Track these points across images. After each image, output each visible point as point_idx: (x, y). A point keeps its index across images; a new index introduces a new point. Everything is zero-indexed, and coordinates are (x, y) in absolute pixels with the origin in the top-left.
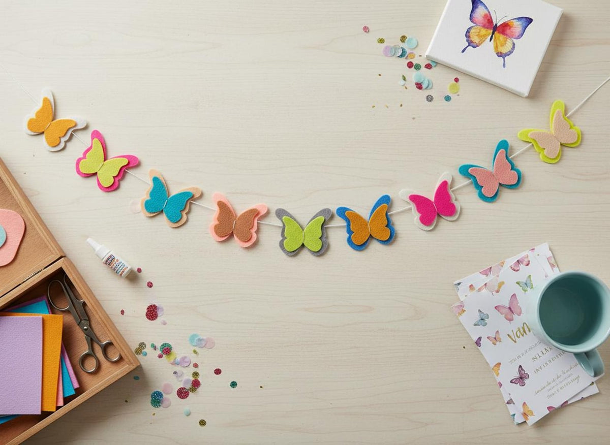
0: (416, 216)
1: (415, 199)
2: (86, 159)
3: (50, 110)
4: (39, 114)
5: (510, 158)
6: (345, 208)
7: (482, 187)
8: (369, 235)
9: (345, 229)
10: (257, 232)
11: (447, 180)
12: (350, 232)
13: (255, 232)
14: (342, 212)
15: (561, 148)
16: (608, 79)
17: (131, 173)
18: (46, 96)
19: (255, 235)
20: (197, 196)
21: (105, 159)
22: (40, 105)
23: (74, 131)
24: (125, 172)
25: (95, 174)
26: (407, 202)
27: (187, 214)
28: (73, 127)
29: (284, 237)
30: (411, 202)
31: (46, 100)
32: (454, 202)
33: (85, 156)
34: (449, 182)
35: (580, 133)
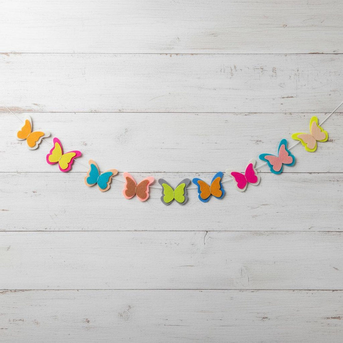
0: (235, 184)
1: (234, 174)
2: (52, 154)
3: (30, 126)
4: (23, 129)
5: (288, 149)
6: (197, 179)
7: (273, 166)
8: (210, 194)
9: (197, 190)
10: (149, 192)
11: (252, 163)
12: (199, 192)
13: (148, 193)
14: (196, 181)
15: (317, 142)
16: (342, 103)
17: (78, 161)
18: (27, 119)
19: (148, 195)
20: (115, 174)
21: (63, 154)
22: (24, 124)
23: (44, 138)
24: (74, 161)
25: (58, 162)
26: (230, 176)
27: (110, 184)
28: (42, 136)
29: (163, 195)
30: (232, 176)
31: (27, 122)
32: (256, 175)
33: (52, 153)
34: (254, 164)
35: (327, 135)
